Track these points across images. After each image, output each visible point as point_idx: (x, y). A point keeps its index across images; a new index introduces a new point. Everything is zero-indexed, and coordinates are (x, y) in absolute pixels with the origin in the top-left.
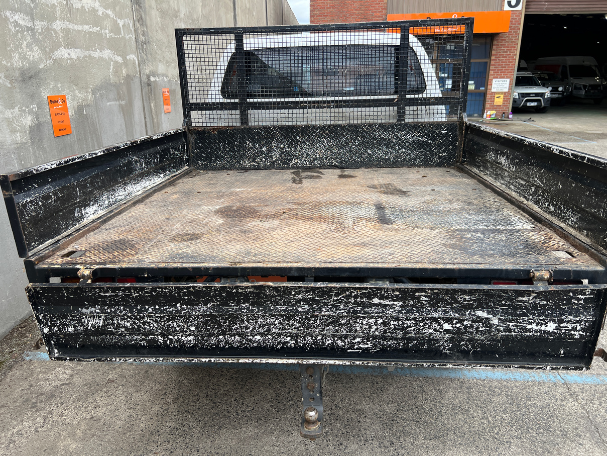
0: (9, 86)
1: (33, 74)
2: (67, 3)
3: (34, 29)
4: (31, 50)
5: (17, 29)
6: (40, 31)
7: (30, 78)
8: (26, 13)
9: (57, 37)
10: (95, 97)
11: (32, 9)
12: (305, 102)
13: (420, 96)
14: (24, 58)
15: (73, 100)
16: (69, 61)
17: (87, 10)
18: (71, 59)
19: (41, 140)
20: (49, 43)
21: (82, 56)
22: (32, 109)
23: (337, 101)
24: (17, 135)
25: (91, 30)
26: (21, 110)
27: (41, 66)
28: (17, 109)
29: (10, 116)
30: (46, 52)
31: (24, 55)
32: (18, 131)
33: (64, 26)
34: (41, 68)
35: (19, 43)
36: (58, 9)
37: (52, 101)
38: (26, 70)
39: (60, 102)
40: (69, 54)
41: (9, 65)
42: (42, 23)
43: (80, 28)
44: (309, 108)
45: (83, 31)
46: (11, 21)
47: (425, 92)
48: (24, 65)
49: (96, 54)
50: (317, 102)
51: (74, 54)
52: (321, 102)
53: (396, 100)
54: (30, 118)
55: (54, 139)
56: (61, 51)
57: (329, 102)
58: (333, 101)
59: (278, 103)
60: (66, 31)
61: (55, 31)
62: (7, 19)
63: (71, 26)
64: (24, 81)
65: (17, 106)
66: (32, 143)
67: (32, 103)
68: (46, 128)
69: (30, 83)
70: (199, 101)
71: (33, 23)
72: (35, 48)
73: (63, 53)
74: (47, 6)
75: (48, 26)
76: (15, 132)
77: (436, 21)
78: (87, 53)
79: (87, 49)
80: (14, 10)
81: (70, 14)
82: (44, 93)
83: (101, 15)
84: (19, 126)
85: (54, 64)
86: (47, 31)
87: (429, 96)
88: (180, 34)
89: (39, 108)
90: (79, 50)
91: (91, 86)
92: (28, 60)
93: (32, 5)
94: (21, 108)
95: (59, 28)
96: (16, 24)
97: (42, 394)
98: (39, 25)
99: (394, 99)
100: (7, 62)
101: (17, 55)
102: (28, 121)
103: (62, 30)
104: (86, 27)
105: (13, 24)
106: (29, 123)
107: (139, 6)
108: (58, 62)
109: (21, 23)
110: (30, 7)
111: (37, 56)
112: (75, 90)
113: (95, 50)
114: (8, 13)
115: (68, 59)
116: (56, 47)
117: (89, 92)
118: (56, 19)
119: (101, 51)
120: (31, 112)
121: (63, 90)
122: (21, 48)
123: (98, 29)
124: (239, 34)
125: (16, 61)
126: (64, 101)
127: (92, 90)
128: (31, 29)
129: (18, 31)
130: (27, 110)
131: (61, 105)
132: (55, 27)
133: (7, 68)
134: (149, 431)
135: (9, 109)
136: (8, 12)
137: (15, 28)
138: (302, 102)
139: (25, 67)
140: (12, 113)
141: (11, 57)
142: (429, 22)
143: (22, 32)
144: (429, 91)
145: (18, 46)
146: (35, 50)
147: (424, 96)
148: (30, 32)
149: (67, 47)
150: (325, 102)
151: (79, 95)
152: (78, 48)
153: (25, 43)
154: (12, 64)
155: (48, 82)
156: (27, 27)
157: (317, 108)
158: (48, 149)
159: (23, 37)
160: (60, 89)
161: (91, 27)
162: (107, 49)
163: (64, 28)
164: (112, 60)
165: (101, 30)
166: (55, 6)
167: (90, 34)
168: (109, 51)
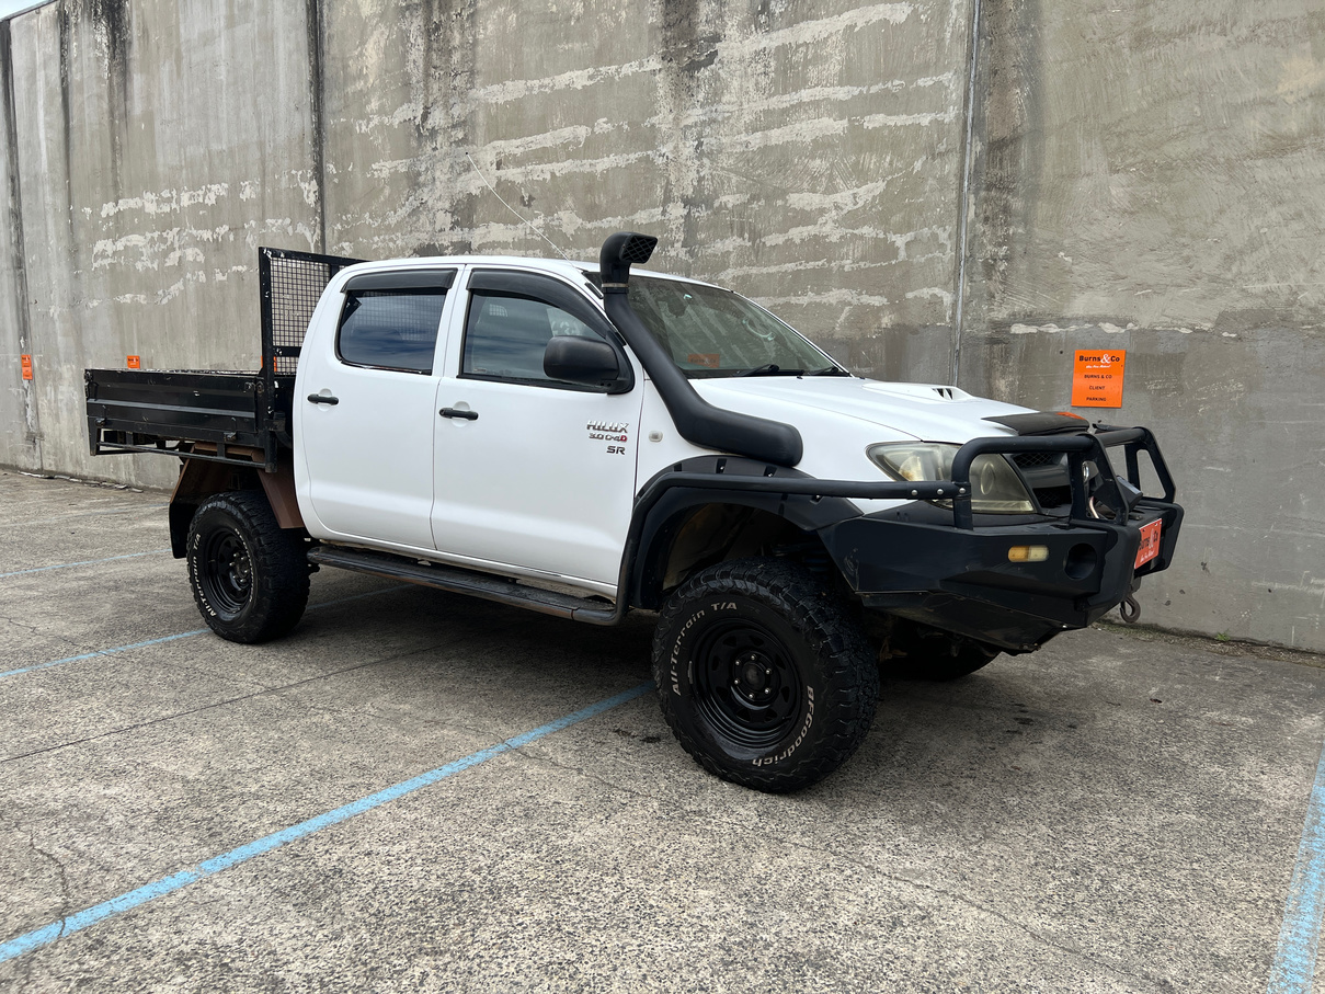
2: (753, 244)
17: (798, 241)
33: (741, 273)
43: (773, 269)
45: (779, 272)
49: (804, 300)
63: (754, 271)
74: (715, 255)
78: (781, 300)
79: (782, 294)
81: (757, 256)
113: (804, 293)
119: (818, 293)
161: (801, 264)
162: (840, 288)
163: (738, 277)
164: (850, 304)
165: (829, 262)
166: (728, 253)
167: (796, 274)
168: (844, 291)
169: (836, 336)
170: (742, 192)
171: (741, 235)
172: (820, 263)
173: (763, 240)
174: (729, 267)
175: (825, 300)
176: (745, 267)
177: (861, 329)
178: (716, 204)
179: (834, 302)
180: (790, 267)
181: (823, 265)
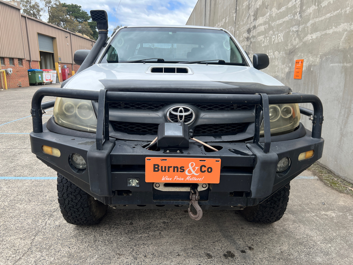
1: (293, 51)
2: (318, 7)
10: (322, 60)
15: (307, 62)
16: (311, 41)
19: (289, 78)
20: (303, 34)
21: (319, 36)
26: (286, 66)
30: (301, 39)
34: (297, 47)
37: (297, 62)
39: (300, 63)
42: (302, 26)
45: (325, 19)
68: (292, 74)
69: (291, 55)
71: (299, 28)
73: (309, 37)
75: (305, 26)
81: (318, 13)
82: (295, 58)
84: (284, 71)
85: (302, 44)
89: (291, 65)
106: (287, 71)
108: (305, 43)
112: (309, 56)
127: (320, 56)
132: (308, 25)
149: (312, 33)
151: (311, 59)
153: (294, 38)
155: (298, 54)
160: (302, 57)
161: (332, 13)
162: (344, 23)
163: (312, 23)
164: (346, 30)
165: (341, 10)
166: (311, 13)
167: (330, 18)
168: (345, 24)
169: (340, 48)
171: (315, 5)
172: (338, 11)
173: (321, 5)
174: (310, 20)
175: (338, 30)
176: (315, 19)
177: (349, 43)
179: (341, 30)
180: (328, 15)
181: (339, 12)
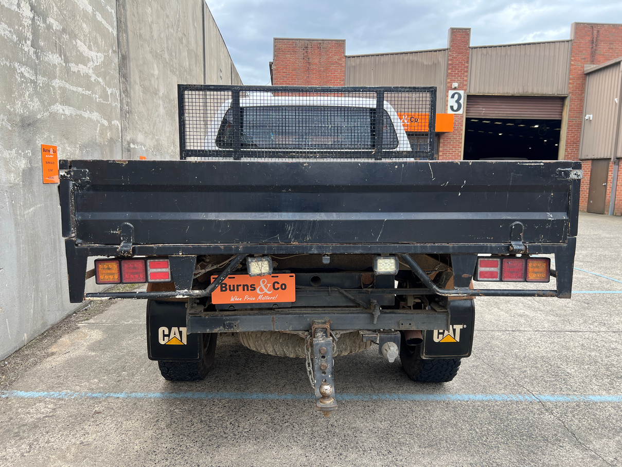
0: (10, 129)
1: (31, 122)
2: (66, 65)
3: (36, 82)
4: (32, 100)
5: (22, 79)
6: (41, 85)
7: (29, 125)
8: (32, 68)
9: (54, 93)
10: (82, 153)
11: (36, 65)
12: (294, 152)
13: (394, 150)
14: (25, 106)
15: (63, 152)
16: (63, 116)
17: (82, 74)
18: (65, 115)
19: (31, 183)
20: (48, 97)
21: (74, 114)
22: (27, 153)
23: (322, 152)
24: (12, 175)
25: (84, 92)
26: (17, 152)
27: (39, 117)
28: (14, 151)
29: (8, 156)
30: (44, 104)
31: (26, 104)
32: (12, 172)
33: (62, 85)
34: (38, 118)
35: (23, 92)
36: (58, 69)
37: (45, 150)
38: (26, 117)
39: (51, 152)
40: (63, 110)
41: (12, 110)
42: (44, 79)
43: (75, 89)
44: (298, 157)
45: (77, 92)
46: (18, 72)
47: (399, 146)
48: (25, 113)
49: (86, 115)
50: (305, 152)
51: (68, 111)
52: (308, 152)
53: (374, 152)
54: (24, 162)
55: (42, 185)
56: (57, 106)
57: (315, 153)
58: (318, 152)
59: (270, 152)
60: (63, 89)
61: (53, 87)
62: (15, 69)
63: (67, 86)
64: (23, 126)
65: (14, 148)
66: (24, 186)
67: (27, 149)
68: (37, 173)
69: (28, 130)
70: (196, 148)
71: (36, 77)
72: (36, 100)
73: (58, 108)
74: (49, 64)
75: (48, 82)
76: (10, 172)
77: (406, 88)
78: (79, 112)
79: (79, 108)
80: (22, 63)
81: (68, 76)
82: (39, 141)
83: (93, 81)
84: (14, 167)
85: (50, 116)
86: (47, 86)
87: (401, 150)
88: (182, 89)
89: (33, 154)
90: (72, 108)
91: (80, 143)
92: (29, 109)
93: (37, 62)
94: (18, 151)
95: (57, 86)
96: (22, 75)
97: (24, 425)
98: (41, 80)
99: (372, 152)
100: (11, 107)
101: (20, 103)
102: (22, 164)
103: (60, 88)
104: (80, 89)
105: (19, 75)
106: (23, 166)
107: (126, 79)
108: (53, 116)
109: (27, 75)
110: (35, 63)
111: (36, 107)
112: (65, 143)
113: (86, 111)
114: (16, 65)
115: (62, 114)
116: (53, 102)
117: (77, 148)
118: (55, 78)
119: (90, 113)
120: (25, 156)
121: (55, 142)
122: (24, 97)
123: (90, 93)
124: (237, 91)
125: (19, 108)
126: (55, 152)
127: (80, 146)
128: (34, 82)
129: (23, 81)
130: (23, 153)
131: (52, 155)
132: (54, 84)
133: (10, 113)
134: (145, 452)
135: (8, 150)
136: (16, 63)
137: (21, 79)
138: (291, 152)
139: (26, 115)
140: (9, 154)
141: (14, 104)
142: (400, 89)
143: (26, 83)
144: (401, 146)
145: (21, 95)
146: (35, 101)
147: (398, 149)
148: (32, 84)
149: (62, 103)
150: (311, 153)
151: (69, 149)
152: (71, 106)
153: (28, 93)
154: (15, 110)
155: (43, 132)
156: (31, 80)
157: (305, 157)
158: (36, 194)
159: (27, 87)
160: (53, 140)
162: (96, 112)
164: (99, 122)
166: (56, 65)
167: (83, 96)
169: (97, 141)
170: (58, 22)
171: (61, 56)
173: (69, 65)
175: (92, 118)
178: (48, 22)
179: (95, 119)
